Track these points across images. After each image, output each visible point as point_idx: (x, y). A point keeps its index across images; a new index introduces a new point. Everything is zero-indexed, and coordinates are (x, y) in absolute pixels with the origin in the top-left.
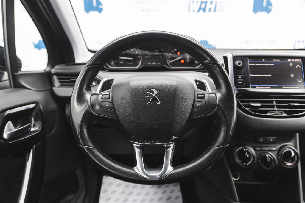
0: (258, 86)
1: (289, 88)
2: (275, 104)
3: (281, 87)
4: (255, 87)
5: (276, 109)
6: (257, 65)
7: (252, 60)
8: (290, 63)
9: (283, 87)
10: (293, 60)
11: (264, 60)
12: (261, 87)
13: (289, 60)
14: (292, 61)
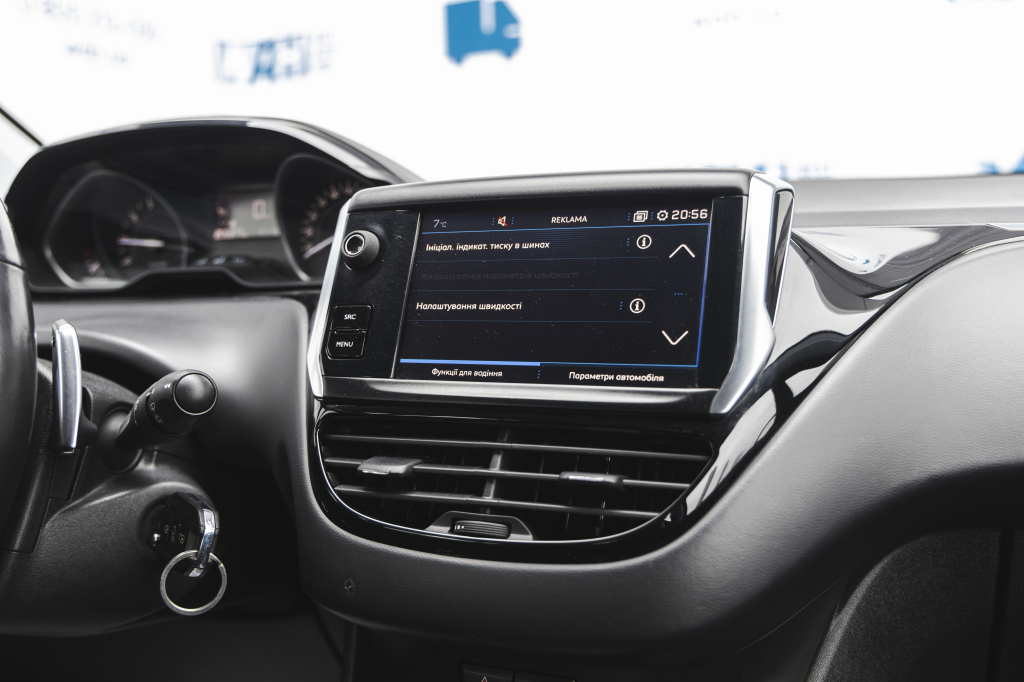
0: (440, 367)
1: (600, 383)
2: (496, 469)
3: (559, 377)
4: (424, 373)
5: (489, 499)
6: (466, 248)
7: (444, 224)
8: (640, 229)
9: (573, 375)
10: (662, 215)
11: (502, 221)
12: (453, 373)
13: (640, 216)
14: (652, 219)
